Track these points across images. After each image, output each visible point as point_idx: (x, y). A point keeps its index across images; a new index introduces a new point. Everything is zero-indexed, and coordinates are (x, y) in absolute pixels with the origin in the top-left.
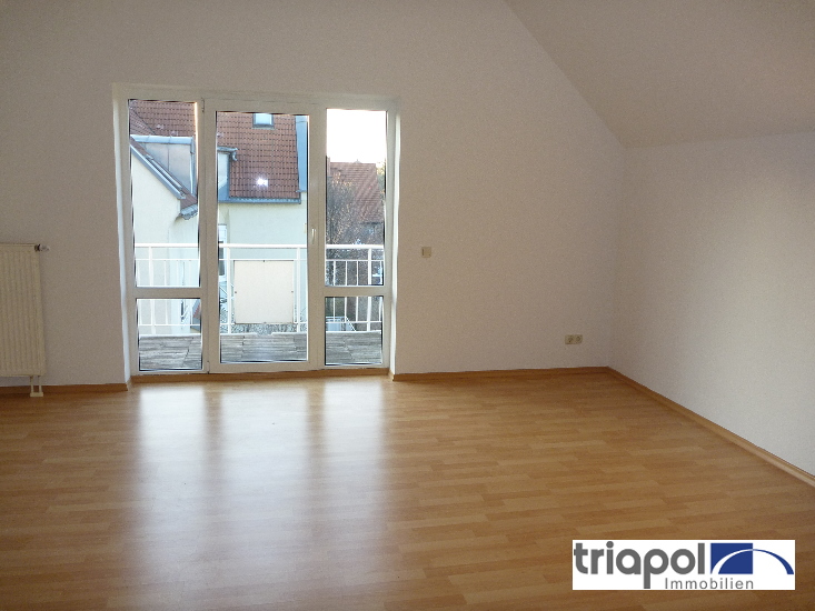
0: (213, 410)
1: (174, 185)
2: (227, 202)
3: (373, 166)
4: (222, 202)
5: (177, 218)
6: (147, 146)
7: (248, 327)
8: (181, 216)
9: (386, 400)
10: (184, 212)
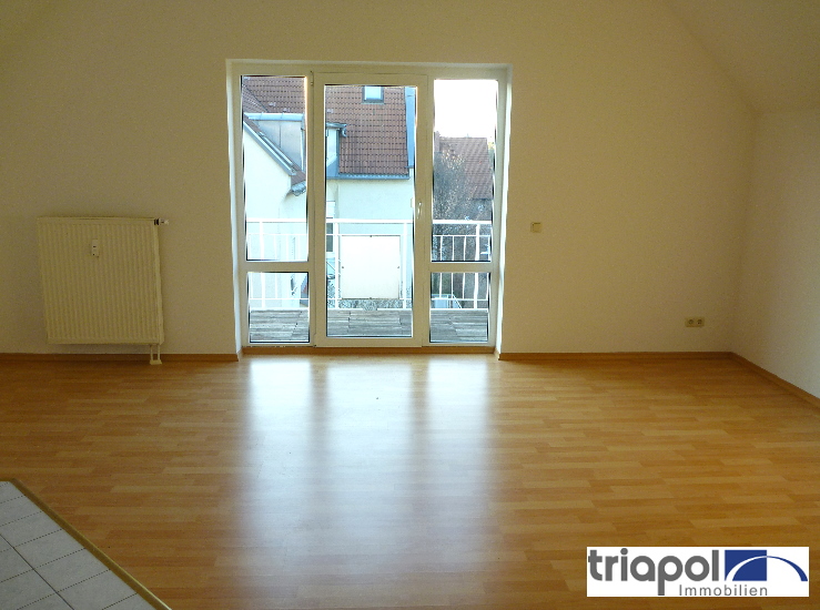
0: (319, 384)
1: (285, 161)
2: (336, 179)
3: (483, 141)
4: (331, 179)
5: (288, 194)
6: (260, 123)
7: (355, 303)
8: (291, 192)
9: (491, 380)
10: (295, 189)
